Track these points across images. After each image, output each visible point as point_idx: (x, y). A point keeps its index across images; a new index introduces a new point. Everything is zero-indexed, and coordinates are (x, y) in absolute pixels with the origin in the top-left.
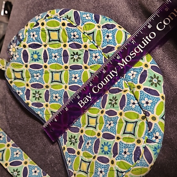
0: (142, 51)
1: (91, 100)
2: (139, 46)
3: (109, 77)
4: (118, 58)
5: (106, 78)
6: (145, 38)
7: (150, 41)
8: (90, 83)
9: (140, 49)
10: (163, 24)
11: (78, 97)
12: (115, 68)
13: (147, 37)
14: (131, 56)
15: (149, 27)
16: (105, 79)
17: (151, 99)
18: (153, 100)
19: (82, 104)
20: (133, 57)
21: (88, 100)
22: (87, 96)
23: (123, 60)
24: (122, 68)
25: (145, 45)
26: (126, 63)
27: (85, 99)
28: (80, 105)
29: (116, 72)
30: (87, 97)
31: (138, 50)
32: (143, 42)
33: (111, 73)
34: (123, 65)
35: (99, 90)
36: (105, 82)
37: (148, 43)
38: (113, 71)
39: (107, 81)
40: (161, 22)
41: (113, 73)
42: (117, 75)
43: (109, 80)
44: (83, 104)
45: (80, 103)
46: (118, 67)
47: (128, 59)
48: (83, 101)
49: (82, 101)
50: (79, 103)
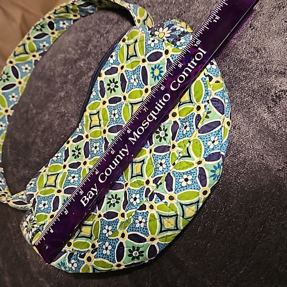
0: (156, 118)
1: (97, 194)
2: (152, 113)
3: (118, 158)
4: (129, 132)
5: (116, 159)
6: (158, 103)
7: (164, 104)
8: (95, 170)
9: (154, 117)
10: (178, 83)
11: (81, 192)
12: (126, 145)
13: (160, 101)
14: (144, 127)
15: (162, 88)
16: (113, 162)
17: (111, 253)
18: (111, 256)
19: (86, 202)
20: (145, 128)
21: (93, 194)
22: (92, 189)
23: (134, 133)
24: (134, 143)
25: (159, 110)
26: (138, 137)
27: (90, 193)
28: (83, 202)
29: (127, 150)
30: (92, 191)
31: (151, 118)
32: (156, 107)
33: (120, 152)
34: (135, 140)
35: (106, 177)
36: (113, 166)
37: (161, 107)
38: (123, 149)
39: (117, 163)
40: (175, 81)
41: (123, 152)
42: (128, 154)
43: (118, 162)
44: (87, 200)
45: (83, 200)
46: (129, 143)
47: (141, 130)
48: (87, 197)
49: (85, 197)
50: (81, 201)
